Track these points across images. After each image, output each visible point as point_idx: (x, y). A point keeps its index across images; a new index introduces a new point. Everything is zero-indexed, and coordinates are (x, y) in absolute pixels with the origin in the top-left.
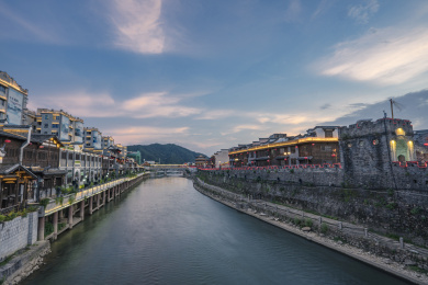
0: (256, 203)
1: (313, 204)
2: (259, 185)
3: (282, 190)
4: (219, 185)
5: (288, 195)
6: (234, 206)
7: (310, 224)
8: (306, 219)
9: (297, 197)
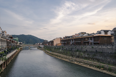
0: (78, 59)
1: (102, 60)
2: (78, 53)
3: (88, 55)
4: (58, 53)
5: (91, 56)
6: (68, 61)
7: (103, 67)
8: (101, 66)
9: (95, 57)
